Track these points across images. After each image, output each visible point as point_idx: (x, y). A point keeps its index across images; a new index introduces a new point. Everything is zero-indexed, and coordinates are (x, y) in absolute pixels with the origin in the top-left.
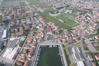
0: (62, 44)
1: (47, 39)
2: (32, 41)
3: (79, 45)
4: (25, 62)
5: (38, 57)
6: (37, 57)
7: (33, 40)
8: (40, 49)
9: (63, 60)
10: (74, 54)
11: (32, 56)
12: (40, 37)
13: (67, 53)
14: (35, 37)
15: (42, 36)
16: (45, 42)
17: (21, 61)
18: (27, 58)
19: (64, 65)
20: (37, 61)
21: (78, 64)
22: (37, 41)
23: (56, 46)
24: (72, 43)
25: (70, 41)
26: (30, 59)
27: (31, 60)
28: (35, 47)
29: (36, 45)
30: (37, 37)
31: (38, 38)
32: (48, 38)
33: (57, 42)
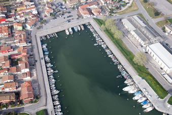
0: (94, 18)
1: (48, 15)
2: (12, 32)
3: (136, 8)
4: (19, 89)
5: (49, 65)
6: (47, 67)
7: (11, 28)
8: (44, 46)
9: (112, 54)
10: (133, 33)
11: (31, 69)
12: (27, 17)
13: (115, 36)
14: (15, 19)
15: (35, 12)
16: (47, 25)
17: (7, 90)
18: (19, 78)
19: (120, 64)
20: (52, 76)
21: (150, 51)
22: (24, 28)
23: (82, 27)
24: (118, 8)
25: (110, 7)
26: (31, 77)
27: (34, 80)
28: (30, 44)
29: (28, 38)
30: (18, 17)
31: (23, 19)
32: (52, 11)
33: (80, 16)
